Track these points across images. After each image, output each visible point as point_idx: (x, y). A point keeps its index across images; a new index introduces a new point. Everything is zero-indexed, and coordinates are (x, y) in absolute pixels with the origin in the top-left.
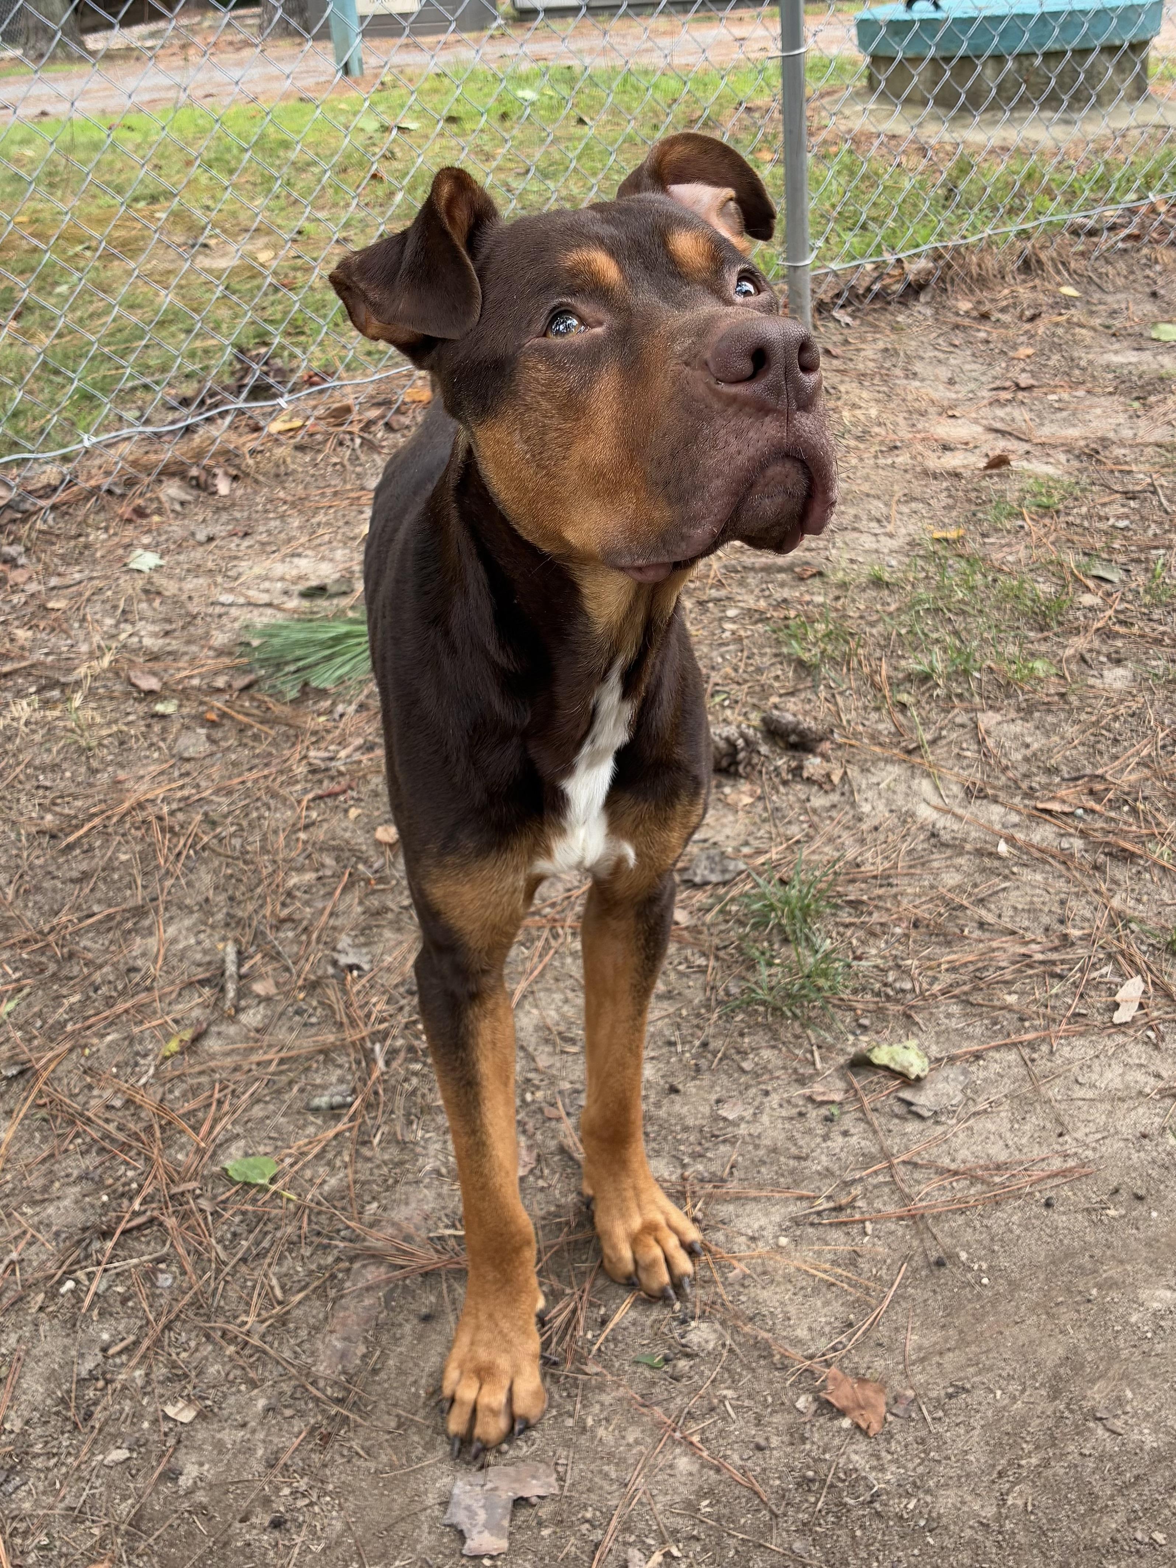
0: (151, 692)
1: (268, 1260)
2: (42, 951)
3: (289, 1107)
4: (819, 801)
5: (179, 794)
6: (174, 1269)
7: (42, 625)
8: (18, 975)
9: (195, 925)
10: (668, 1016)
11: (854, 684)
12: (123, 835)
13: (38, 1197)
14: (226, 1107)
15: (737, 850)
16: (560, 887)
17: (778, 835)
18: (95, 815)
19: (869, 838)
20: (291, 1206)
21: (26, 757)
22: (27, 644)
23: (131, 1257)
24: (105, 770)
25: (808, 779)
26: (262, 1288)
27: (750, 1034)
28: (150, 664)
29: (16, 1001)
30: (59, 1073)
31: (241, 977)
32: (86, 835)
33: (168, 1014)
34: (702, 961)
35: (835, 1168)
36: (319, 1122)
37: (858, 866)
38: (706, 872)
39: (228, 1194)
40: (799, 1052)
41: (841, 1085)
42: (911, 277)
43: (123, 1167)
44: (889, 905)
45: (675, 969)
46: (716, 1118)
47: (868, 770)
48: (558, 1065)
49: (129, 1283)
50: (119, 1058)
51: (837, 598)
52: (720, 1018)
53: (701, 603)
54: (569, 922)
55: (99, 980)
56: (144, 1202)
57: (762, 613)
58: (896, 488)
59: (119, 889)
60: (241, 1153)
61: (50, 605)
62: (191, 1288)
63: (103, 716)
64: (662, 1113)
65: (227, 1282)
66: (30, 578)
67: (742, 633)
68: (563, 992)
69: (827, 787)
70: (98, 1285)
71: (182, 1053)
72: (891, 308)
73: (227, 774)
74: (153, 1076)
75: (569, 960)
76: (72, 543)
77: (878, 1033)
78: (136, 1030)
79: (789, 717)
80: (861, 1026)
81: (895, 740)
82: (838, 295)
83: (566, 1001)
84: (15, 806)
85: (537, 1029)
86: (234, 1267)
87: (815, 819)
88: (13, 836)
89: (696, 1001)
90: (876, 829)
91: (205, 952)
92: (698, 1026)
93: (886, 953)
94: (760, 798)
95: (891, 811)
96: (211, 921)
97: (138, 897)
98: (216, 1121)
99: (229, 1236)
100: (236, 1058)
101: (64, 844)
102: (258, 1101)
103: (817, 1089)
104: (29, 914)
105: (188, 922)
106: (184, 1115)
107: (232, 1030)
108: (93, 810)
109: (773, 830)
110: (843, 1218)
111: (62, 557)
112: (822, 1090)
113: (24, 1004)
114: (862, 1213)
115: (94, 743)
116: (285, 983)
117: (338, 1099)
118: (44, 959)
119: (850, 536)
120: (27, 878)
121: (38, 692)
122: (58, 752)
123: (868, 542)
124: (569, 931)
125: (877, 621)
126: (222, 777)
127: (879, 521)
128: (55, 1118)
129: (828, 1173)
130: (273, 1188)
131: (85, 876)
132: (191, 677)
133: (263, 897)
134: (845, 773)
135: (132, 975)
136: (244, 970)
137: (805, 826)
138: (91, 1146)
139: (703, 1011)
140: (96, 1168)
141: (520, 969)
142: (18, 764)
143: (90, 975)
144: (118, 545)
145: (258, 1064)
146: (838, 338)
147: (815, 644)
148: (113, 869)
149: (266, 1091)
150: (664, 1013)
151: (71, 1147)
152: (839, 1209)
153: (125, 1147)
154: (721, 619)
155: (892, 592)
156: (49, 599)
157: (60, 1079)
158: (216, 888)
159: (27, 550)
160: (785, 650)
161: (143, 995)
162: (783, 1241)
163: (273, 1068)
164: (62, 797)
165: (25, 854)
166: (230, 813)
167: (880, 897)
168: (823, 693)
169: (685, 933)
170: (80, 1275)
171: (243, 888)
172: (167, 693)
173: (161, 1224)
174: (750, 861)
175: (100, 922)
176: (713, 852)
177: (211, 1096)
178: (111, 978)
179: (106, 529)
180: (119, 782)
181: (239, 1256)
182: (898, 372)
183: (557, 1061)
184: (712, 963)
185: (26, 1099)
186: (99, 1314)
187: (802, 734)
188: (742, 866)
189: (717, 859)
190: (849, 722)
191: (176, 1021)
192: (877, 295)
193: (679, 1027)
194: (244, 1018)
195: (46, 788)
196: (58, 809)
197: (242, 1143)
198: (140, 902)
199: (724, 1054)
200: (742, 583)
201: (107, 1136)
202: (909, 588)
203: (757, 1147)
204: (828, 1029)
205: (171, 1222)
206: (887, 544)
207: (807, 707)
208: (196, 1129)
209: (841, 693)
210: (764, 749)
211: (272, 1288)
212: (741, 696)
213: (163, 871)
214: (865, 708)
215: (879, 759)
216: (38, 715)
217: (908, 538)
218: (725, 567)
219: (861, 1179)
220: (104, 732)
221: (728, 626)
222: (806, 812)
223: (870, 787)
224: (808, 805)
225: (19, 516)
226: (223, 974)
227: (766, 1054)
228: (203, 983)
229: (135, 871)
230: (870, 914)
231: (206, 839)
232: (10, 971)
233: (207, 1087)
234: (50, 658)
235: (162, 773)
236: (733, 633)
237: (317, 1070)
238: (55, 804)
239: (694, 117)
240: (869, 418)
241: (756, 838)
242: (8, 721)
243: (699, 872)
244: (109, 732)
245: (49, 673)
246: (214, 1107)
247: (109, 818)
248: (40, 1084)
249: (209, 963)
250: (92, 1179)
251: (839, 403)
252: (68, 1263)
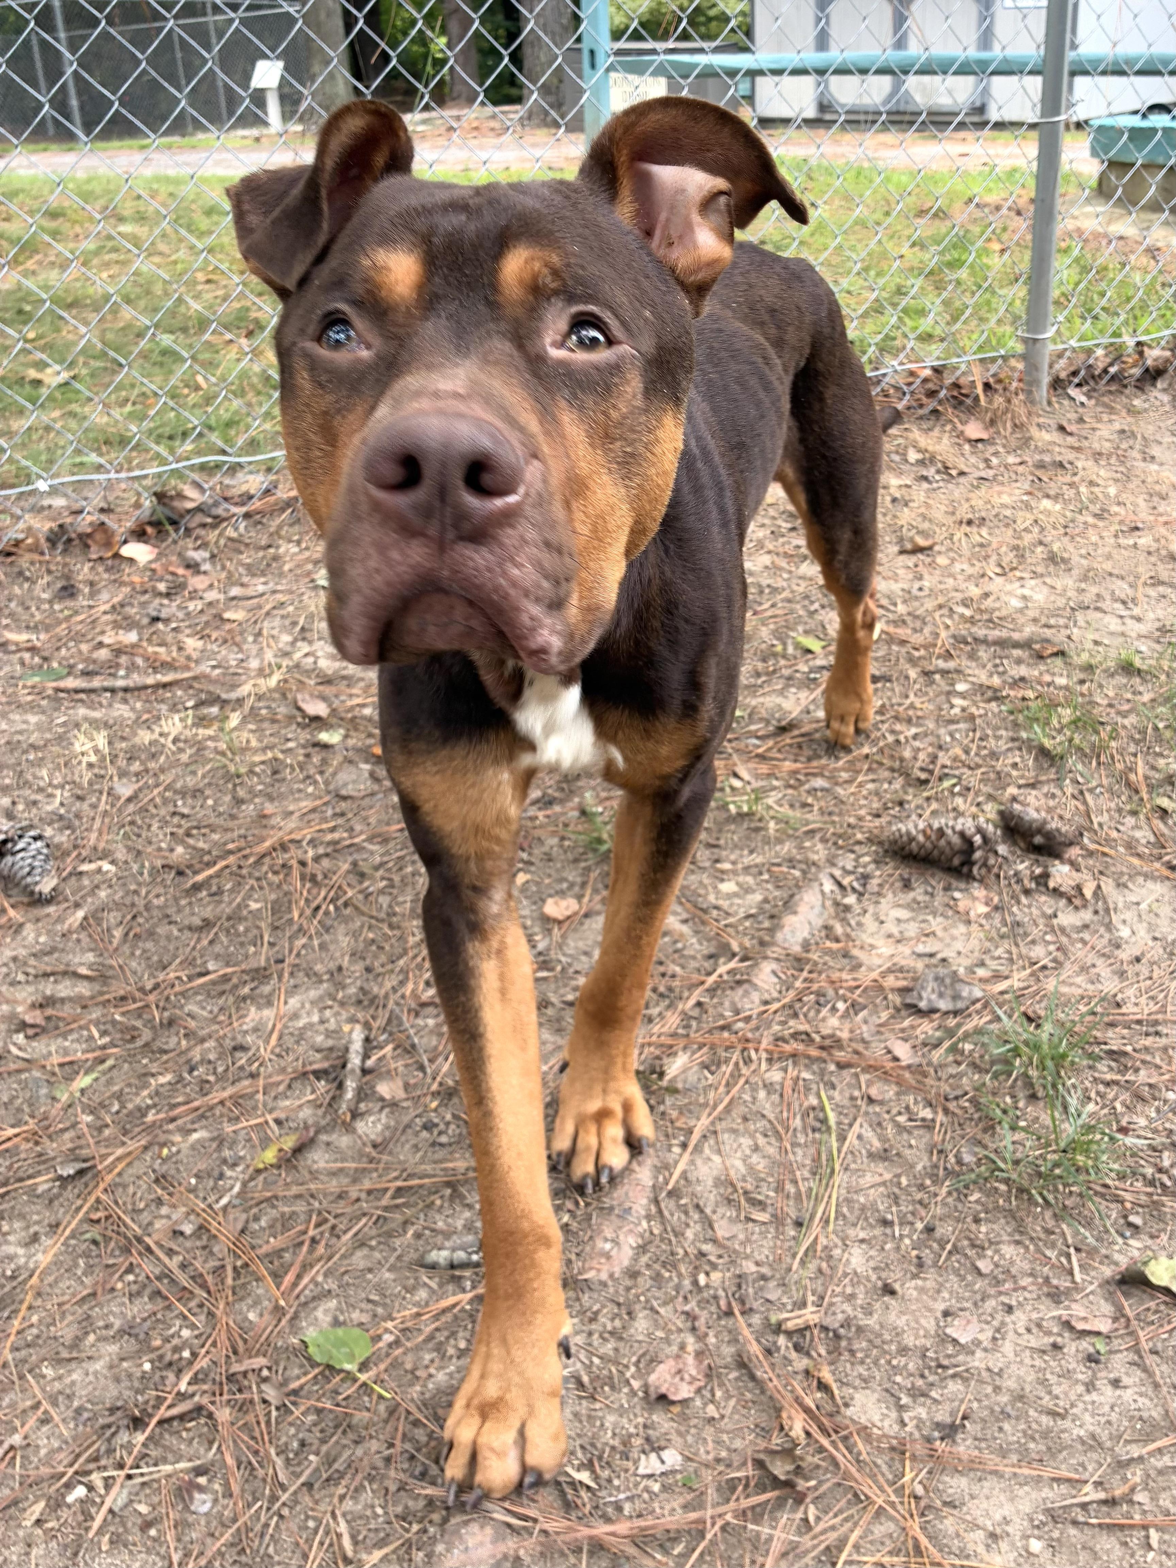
0: (317, 719)
1: (341, 1490)
2: (139, 1013)
3: (399, 1258)
4: (1068, 918)
5: (329, 837)
6: (217, 1487)
7: (214, 635)
8: (107, 1039)
9: (321, 998)
10: (884, 1184)
11: (1105, 782)
12: (258, 879)
13: (65, 1354)
14: (321, 1250)
15: (971, 970)
16: (756, 997)
17: (1020, 956)
18: (231, 852)
19: (1131, 970)
20: (382, 1408)
21: (166, 778)
22: (195, 655)
23: (165, 1461)
24: (251, 801)
25: (1055, 890)
26: (327, 1533)
27: (987, 1220)
28: (321, 688)
29: (94, 1075)
30: (126, 1178)
31: (365, 1071)
32: (218, 875)
33: (270, 1112)
34: (927, 1113)
35: (1104, 1436)
36: (433, 1284)
37: (1118, 1005)
38: (934, 997)
39: (303, 1380)
40: (1051, 1254)
41: (1107, 1308)
42: (1149, 362)
43: (178, 1323)
44: (1158, 1061)
45: (893, 1120)
46: (944, 1339)
47: (1125, 886)
48: (741, 1236)
49: (156, 1500)
50: (202, 1166)
51: (1082, 682)
52: (949, 1193)
53: (926, 674)
54: (764, 1045)
55: (198, 1058)
56: (194, 1381)
57: (996, 690)
58: (1140, 569)
59: (242, 944)
60: (329, 1319)
61: (227, 615)
62: (235, 1520)
63: (260, 740)
64: (871, 1322)
65: (281, 1517)
66: (211, 586)
67: (973, 710)
68: (752, 1136)
69: (1077, 902)
70: (117, 1498)
71: (279, 1167)
72: (1127, 391)
73: (385, 818)
74: (238, 1195)
75: (762, 1094)
76: (261, 554)
77: (1152, 1237)
78: (229, 1128)
79: (1034, 815)
80: (1130, 1225)
81: (1156, 851)
82: (1075, 374)
83: (756, 1149)
84: (144, 834)
85: (718, 1182)
86: (295, 1493)
87: (1064, 939)
88: (135, 867)
89: (919, 1167)
90: (1138, 960)
91: (328, 1034)
92: (920, 1202)
93: (1157, 1124)
94: (996, 908)
95: (1155, 939)
96: (340, 995)
97: (261, 957)
98: (306, 1267)
99: (295, 1444)
100: (345, 1181)
101: (190, 883)
102: (363, 1245)
103: (1078, 1310)
104: (134, 964)
105: (313, 994)
106: (267, 1255)
107: (344, 1141)
108: (231, 846)
109: (1014, 950)
110: (1117, 1516)
111: (248, 567)
112: (1082, 1314)
113: (103, 1079)
114: (1144, 1512)
115: (243, 770)
116: (415, 1085)
117: (461, 1255)
118: (138, 1024)
119: (1092, 615)
120: (140, 920)
121: (196, 707)
122: (204, 776)
123: (1114, 624)
124: (764, 1055)
125: (1129, 711)
126: (379, 821)
127: (1124, 603)
128: (107, 1239)
129: (1093, 1443)
130: (363, 1377)
131: (207, 924)
132: (363, 706)
133: (405, 972)
134: (1099, 887)
135: (238, 1054)
136: (369, 1063)
137: (1052, 948)
138: (145, 1286)
139: (928, 1182)
140: (144, 1320)
141: (701, 1100)
142: (157, 785)
143: (188, 1049)
144: (308, 560)
145: (369, 1192)
146: (1073, 416)
147: (1060, 731)
148: (241, 919)
149: (374, 1232)
150: (878, 1179)
151: (119, 1285)
152: (1111, 1502)
153: (185, 1294)
154: (949, 693)
155: (1144, 681)
156: (227, 609)
157: (125, 1186)
158: (353, 955)
159: (213, 556)
160: (1024, 735)
161: (246, 1083)
162: (1036, 1546)
163: (385, 1201)
164: (198, 828)
165: (143, 892)
166: (382, 864)
167: (1146, 1049)
168: (1070, 790)
169: (907, 1075)
170: (96, 1478)
171: (383, 958)
172: (334, 721)
173: (210, 1416)
174: (988, 987)
175: (214, 983)
176: (942, 971)
177: (305, 1232)
178: (212, 1057)
179: (299, 543)
180: (265, 816)
181: (302, 1479)
182: (1135, 454)
183: (738, 1230)
184: (940, 1117)
185: (79, 1209)
186: (111, 1542)
187: (1049, 836)
188: (978, 994)
189: (948, 981)
190: (1101, 825)
191: (278, 1122)
192: (1113, 378)
193: (896, 1200)
194: (361, 1126)
195: (183, 816)
196: (191, 841)
197: (333, 1303)
198: (263, 963)
199: (955, 1246)
200: (972, 656)
201: (166, 1275)
202: (1163, 677)
203: (997, 1389)
204: (1089, 1224)
205: (224, 1415)
206: (1134, 628)
207: (1051, 803)
208: (277, 1277)
209: (1091, 791)
210: (1002, 849)
211: (339, 1536)
212: (973, 782)
213: (295, 927)
214: (1119, 810)
215: (1139, 874)
216: (188, 733)
217: (1158, 625)
218: (954, 637)
219: (1141, 1459)
220: (257, 759)
221: (958, 701)
222: (1053, 931)
223: (1128, 906)
224: (1055, 921)
225: (209, 520)
226: (344, 1066)
227: (1008, 1251)
228: (318, 1074)
229: (263, 925)
230: (1137, 1070)
231: (350, 893)
232: (96, 1034)
233: (303, 1217)
234: (217, 671)
235: (313, 810)
236: (963, 710)
237: (440, 1209)
238: (188, 835)
239: (926, 207)
240: (1107, 496)
241: (994, 958)
242: (156, 736)
243: (924, 995)
244: (263, 758)
245: (211, 688)
246: (305, 1248)
247: (245, 857)
248: (99, 1193)
249: (331, 1049)
250: (136, 1336)
251: (1076, 479)
252: (82, 1460)
